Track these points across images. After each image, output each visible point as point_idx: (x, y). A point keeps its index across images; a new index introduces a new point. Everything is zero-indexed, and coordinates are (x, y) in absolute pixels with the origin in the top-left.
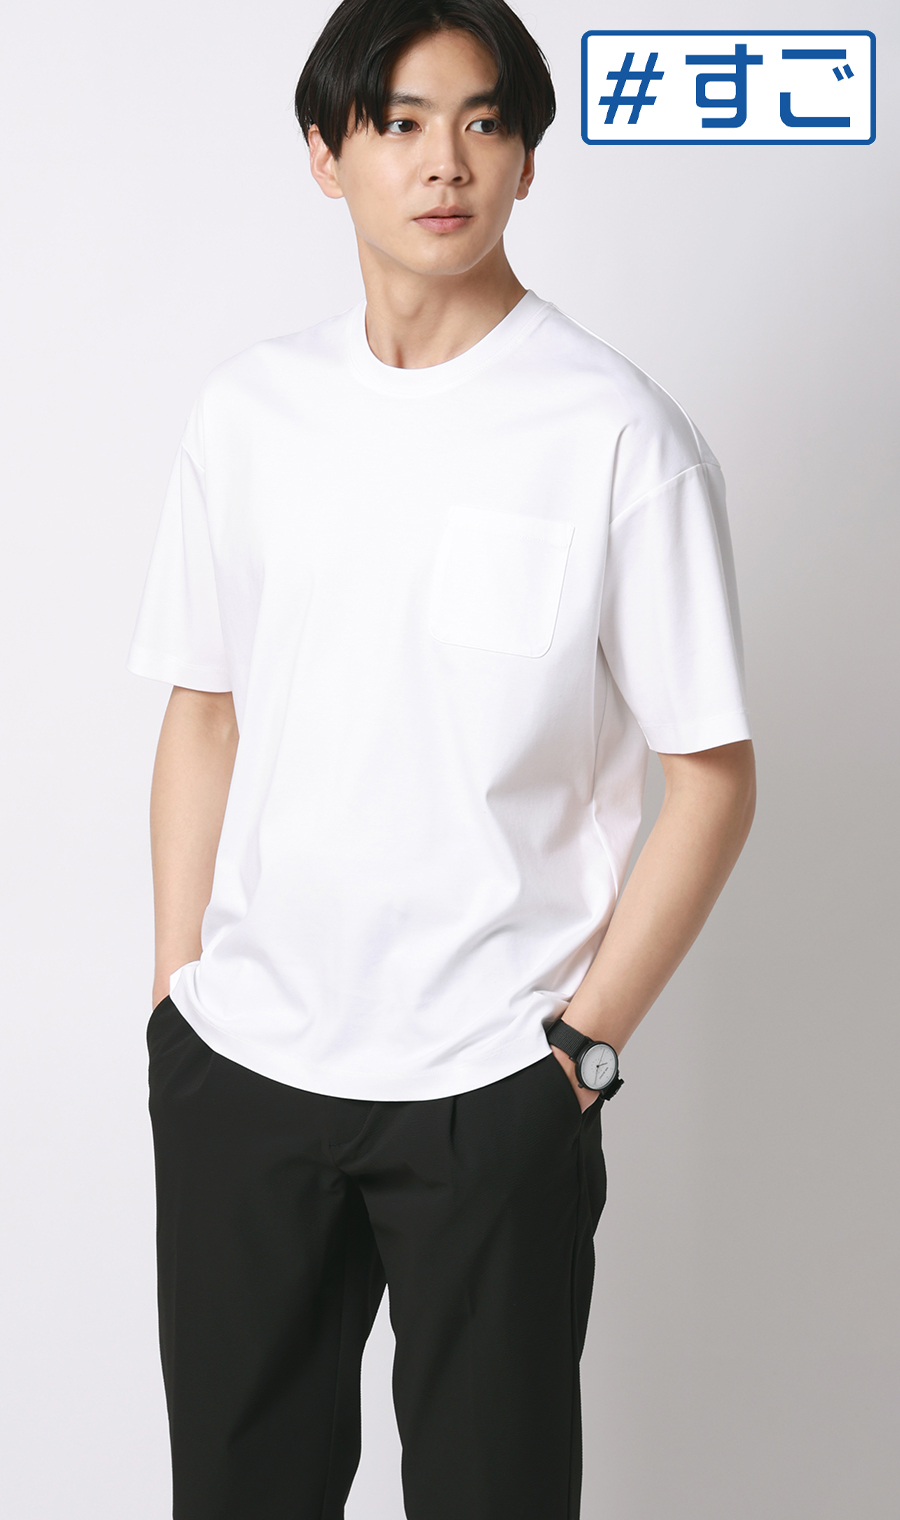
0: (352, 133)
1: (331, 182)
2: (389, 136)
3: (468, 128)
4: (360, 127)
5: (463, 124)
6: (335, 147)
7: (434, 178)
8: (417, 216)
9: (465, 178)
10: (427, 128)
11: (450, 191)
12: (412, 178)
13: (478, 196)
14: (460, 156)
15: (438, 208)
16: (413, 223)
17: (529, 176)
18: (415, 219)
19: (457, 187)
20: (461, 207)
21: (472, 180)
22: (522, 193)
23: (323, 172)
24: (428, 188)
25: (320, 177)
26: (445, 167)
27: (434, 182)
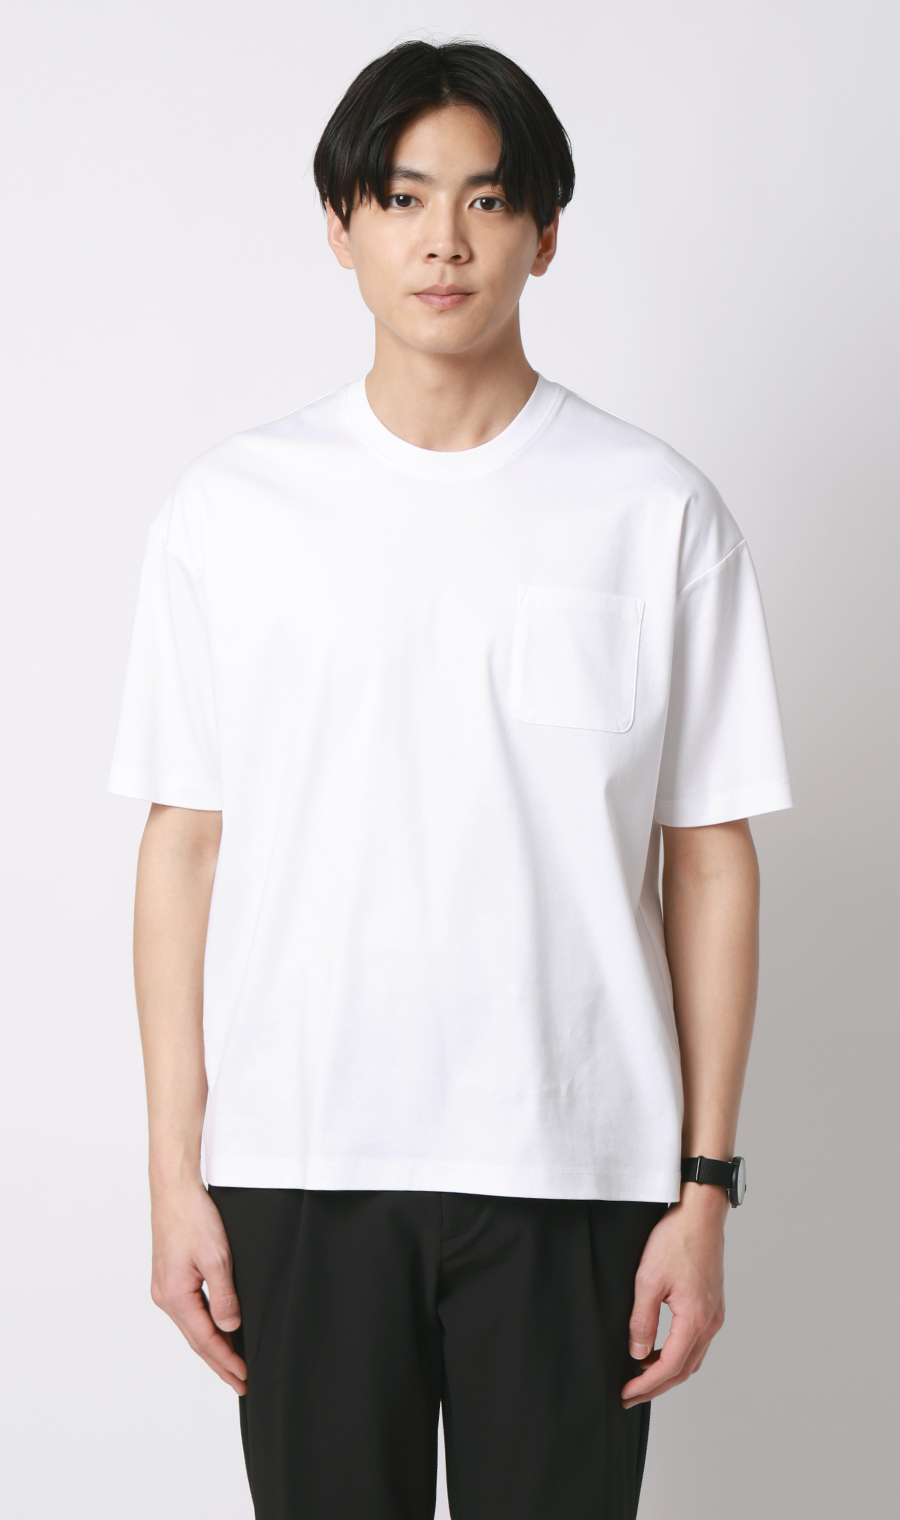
0: (358, 206)
1: (345, 253)
2: (391, 210)
3: (471, 206)
4: (365, 200)
5: (466, 202)
6: (346, 222)
7: (432, 256)
8: (417, 291)
9: (465, 256)
10: (430, 205)
11: (449, 269)
12: (411, 254)
13: (480, 272)
14: (460, 235)
15: (436, 286)
16: (414, 297)
17: (550, 253)
18: (416, 294)
19: (456, 265)
20: (459, 285)
21: (471, 258)
22: (539, 268)
23: (339, 241)
24: (427, 266)
25: (337, 246)
26: (443, 245)
27: (433, 260)
